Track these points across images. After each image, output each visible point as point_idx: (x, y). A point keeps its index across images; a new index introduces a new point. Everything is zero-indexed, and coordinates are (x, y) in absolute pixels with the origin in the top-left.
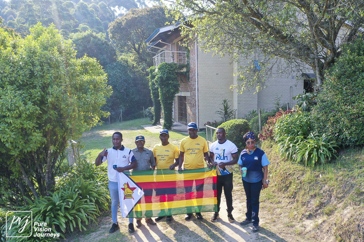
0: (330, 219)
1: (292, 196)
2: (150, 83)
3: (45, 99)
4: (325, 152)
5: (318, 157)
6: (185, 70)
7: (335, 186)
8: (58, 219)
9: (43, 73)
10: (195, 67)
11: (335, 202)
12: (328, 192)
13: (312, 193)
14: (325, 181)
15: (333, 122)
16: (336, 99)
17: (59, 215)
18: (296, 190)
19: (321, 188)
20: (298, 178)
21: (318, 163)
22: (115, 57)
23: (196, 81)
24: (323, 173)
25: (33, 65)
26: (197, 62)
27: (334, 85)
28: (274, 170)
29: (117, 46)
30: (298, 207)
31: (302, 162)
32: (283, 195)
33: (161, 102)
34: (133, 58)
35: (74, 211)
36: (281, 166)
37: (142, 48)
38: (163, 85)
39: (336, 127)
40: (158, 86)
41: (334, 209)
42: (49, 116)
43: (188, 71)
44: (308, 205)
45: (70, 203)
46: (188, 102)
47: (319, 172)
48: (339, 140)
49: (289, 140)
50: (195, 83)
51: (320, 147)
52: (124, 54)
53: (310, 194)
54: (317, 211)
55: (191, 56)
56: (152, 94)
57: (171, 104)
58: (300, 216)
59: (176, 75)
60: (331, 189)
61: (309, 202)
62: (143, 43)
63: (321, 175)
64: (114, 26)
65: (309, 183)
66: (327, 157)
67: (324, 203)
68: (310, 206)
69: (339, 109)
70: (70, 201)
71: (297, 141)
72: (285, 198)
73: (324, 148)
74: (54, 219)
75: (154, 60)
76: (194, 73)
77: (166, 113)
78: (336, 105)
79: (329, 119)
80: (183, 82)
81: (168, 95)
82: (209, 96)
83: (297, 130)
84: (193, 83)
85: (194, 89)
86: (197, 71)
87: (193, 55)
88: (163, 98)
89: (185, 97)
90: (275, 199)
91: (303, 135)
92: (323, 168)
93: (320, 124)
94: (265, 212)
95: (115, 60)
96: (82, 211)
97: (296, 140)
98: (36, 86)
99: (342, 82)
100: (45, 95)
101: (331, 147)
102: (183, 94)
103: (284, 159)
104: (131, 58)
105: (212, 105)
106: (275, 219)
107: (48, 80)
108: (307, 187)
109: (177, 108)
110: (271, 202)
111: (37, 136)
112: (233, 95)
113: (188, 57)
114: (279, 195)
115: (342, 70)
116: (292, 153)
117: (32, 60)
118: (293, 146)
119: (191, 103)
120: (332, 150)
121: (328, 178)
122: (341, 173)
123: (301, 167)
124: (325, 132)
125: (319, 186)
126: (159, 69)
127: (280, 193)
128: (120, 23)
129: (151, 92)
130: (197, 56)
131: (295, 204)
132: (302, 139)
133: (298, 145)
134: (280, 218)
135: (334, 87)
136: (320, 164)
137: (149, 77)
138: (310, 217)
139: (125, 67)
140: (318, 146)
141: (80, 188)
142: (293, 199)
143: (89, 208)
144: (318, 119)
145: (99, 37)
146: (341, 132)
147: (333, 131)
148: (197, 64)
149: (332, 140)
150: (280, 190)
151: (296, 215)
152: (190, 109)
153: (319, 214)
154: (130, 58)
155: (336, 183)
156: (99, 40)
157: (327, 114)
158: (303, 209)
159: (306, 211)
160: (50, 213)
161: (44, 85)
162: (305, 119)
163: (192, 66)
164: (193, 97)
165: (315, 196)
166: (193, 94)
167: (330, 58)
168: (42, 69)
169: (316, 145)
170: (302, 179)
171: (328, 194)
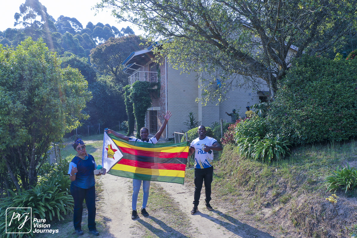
0: (286, 206)
1: (252, 189)
2: (126, 99)
3: (32, 100)
4: (280, 150)
5: (274, 154)
6: (156, 87)
7: (290, 178)
8: (39, 209)
9: (31, 77)
10: (165, 84)
11: (290, 192)
12: (283, 184)
13: (269, 185)
14: (280, 174)
15: (286, 124)
16: (288, 104)
17: (39, 205)
18: (255, 183)
19: (278, 181)
20: (256, 173)
21: (274, 159)
22: (95, 78)
23: (166, 96)
24: (278, 168)
25: (23, 70)
26: (167, 80)
27: (286, 93)
28: (235, 168)
29: (98, 68)
30: (257, 198)
31: (259, 159)
32: (244, 188)
33: (135, 115)
34: (110, 80)
35: (54, 202)
36: (242, 164)
37: (119, 71)
38: (137, 100)
39: (289, 128)
40: (132, 101)
41: (289, 198)
42: (35, 115)
43: (159, 88)
44: (266, 196)
45: (50, 195)
46: (159, 116)
47: (275, 167)
48: (291, 140)
49: (248, 141)
50: (165, 98)
51: (275, 145)
52: (103, 76)
53: (268, 186)
54: (274, 200)
55: (162, 76)
56: (126, 109)
57: (144, 117)
58: (259, 205)
59: (149, 91)
60: (286, 181)
61: (266, 193)
62: (120, 67)
63: (276, 170)
64: (95, 51)
65: (267, 177)
66: (282, 154)
67: (281, 193)
68: (267, 196)
69: (290, 113)
70: (50, 193)
71: (255, 142)
72: (245, 191)
73: (279, 146)
74: (35, 209)
75: (129, 80)
76: (164, 90)
77: (139, 124)
78: (287, 110)
79: (282, 122)
80: (154, 98)
81: (141, 109)
82: (177, 109)
83: (254, 132)
84: (163, 99)
85: (164, 104)
86: (167, 88)
87: (163, 75)
88: (137, 112)
89: (156, 111)
90: (236, 193)
91: (260, 136)
92: (279, 164)
93: (274, 126)
94: (228, 203)
95: (95, 81)
96: (62, 202)
97: (253, 141)
98: (24, 88)
99: (292, 89)
100: (32, 97)
101: (285, 145)
102: (154, 109)
103: (244, 158)
104: (110, 79)
105: (179, 117)
106: (236, 208)
107: (35, 83)
108: (264, 180)
109: (149, 121)
110: (233, 195)
111: (23, 132)
112: (198, 109)
113: (159, 76)
114: (239, 189)
115: (292, 80)
116: (250, 152)
117: (22, 66)
118: (251, 145)
119: (161, 116)
120: (286, 149)
121: (283, 172)
122: (294, 167)
123: (258, 164)
124: (279, 133)
125: (276, 179)
126: (134, 87)
127: (240, 188)
128: (100, 49)
129: (126, 107)
130: (167, 75)
131: (254, 196)
132: (259, 139)
133: (256, 144)
134: (242, 207)
135: (285, 94)
136: (276, 160)
137: (125, 94)
138: (268, 206)
139: (103, 87)
140: (273, 145)
141: (60, 182)
142: (253, 192)
143: (68, 200)
144: (273, 122)
145: (82, 61)
146: (293, 132)
147: (286, 132)
148: (167, 82)
149: (285, 140)
150: (241, 184)
151: (255, 205)
152: (161, 121)
153: (276, 203)
154: (108, 79)
155: (290, 175)
156: (82, 63)
157: (280, 117)
158: (262, 199)
159: (265, 201)
160: (31, 203)
161: (32, 87)
162: (261, 123)
163: (162, 84)
164: (163, 111)
165: (272, 188)
166: (163, 108)
167: (281, 72)
168: (31, 74)
169: (271, 144)
170: (260, 173)
171: (283, 185)
